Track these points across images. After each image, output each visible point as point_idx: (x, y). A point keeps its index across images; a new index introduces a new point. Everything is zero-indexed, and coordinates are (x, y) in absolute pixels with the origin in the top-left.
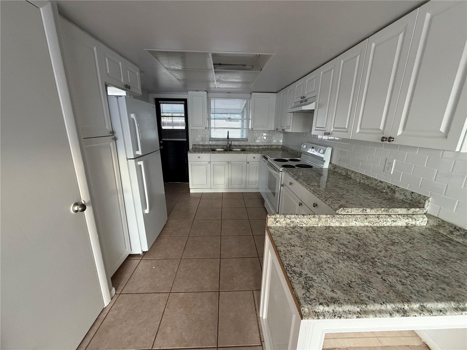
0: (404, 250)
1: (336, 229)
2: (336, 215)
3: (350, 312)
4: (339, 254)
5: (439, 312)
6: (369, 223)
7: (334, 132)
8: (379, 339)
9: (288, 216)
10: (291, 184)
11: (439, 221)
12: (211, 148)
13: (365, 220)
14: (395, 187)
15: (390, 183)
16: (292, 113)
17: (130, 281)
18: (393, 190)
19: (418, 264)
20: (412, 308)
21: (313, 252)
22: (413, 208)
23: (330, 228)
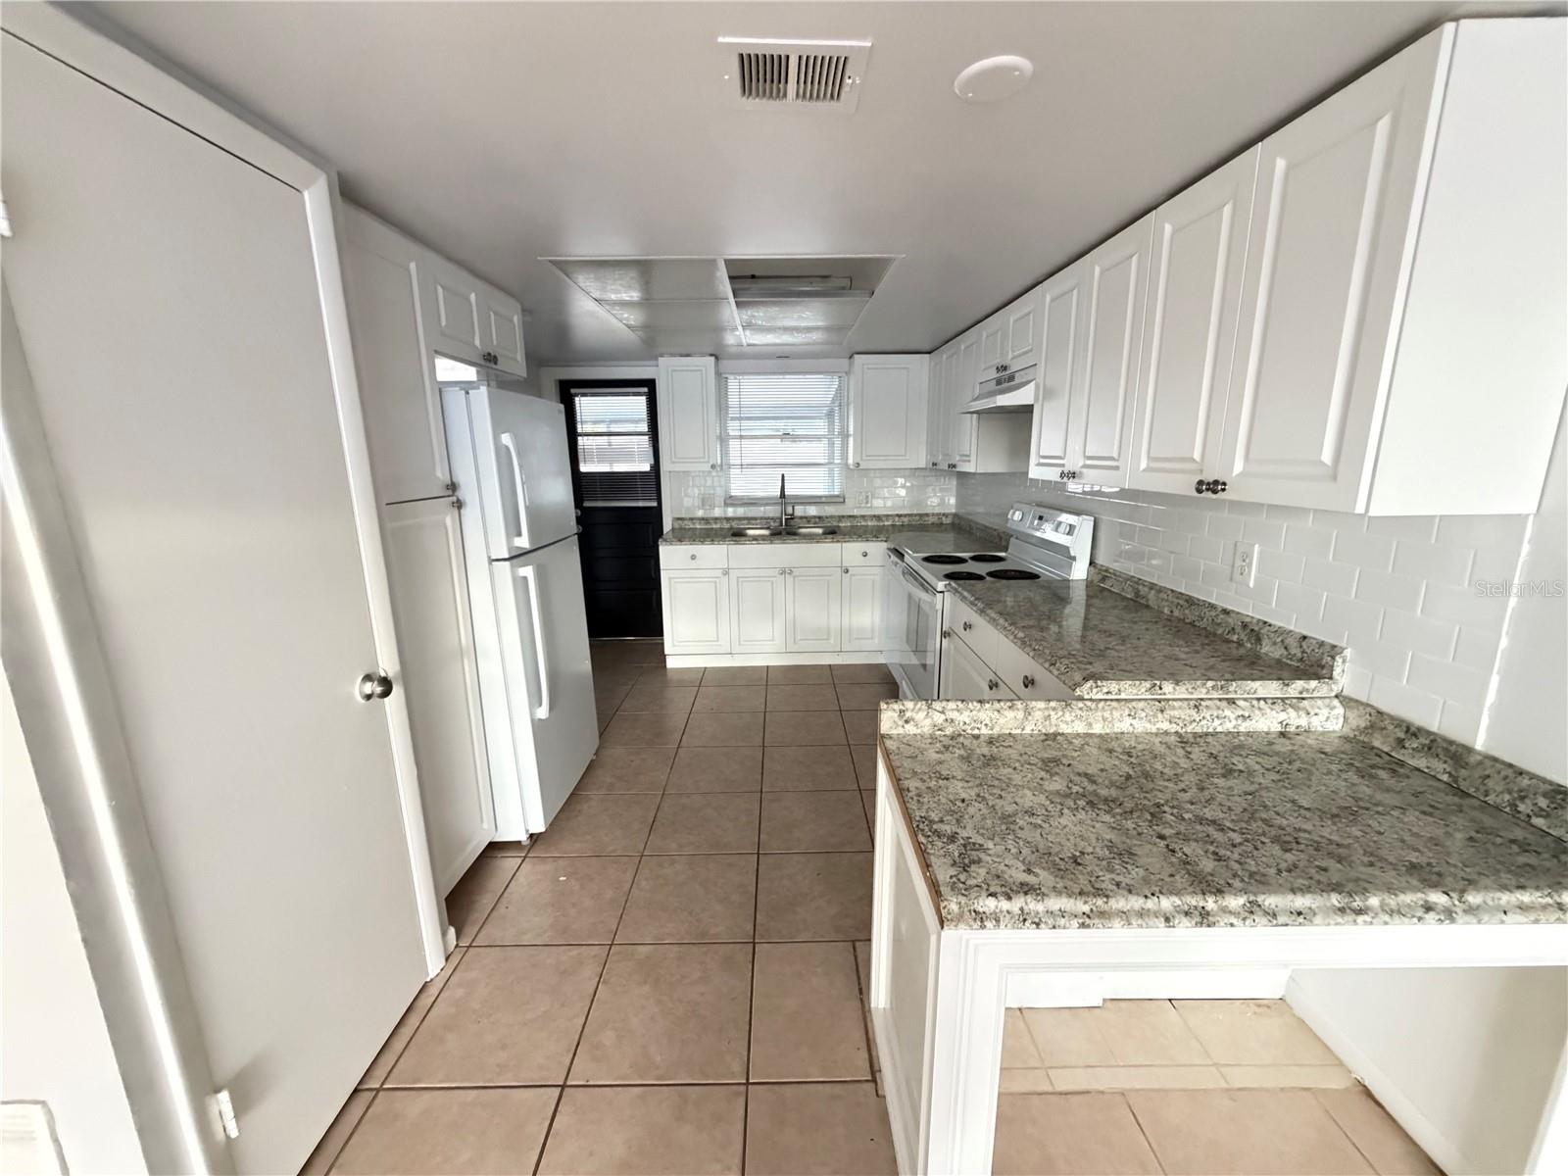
0: (1252, 788)
1: (1074, 741)
2: (1074, 702)
3: (1063, 914)
4: (1067, 796)
5: (1293, 917)
6: (1171, 722)
7: (1085, 471)
8: (1223, 1070)
9: (937, 705)
10: (967, 626)
11: (1370, 715)
12: (731, 528)
13: (1160, 715)
14: (1261, 624)
15: (1250, 614)
16: (975, 416)
17: (495, 913)
18: (1255, 631)
19: (1278, 817)
20: (1226, 906)
21: (997, 791)
22: (1300, 679)
23: (1059, 737)
